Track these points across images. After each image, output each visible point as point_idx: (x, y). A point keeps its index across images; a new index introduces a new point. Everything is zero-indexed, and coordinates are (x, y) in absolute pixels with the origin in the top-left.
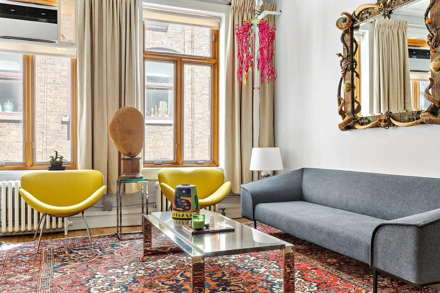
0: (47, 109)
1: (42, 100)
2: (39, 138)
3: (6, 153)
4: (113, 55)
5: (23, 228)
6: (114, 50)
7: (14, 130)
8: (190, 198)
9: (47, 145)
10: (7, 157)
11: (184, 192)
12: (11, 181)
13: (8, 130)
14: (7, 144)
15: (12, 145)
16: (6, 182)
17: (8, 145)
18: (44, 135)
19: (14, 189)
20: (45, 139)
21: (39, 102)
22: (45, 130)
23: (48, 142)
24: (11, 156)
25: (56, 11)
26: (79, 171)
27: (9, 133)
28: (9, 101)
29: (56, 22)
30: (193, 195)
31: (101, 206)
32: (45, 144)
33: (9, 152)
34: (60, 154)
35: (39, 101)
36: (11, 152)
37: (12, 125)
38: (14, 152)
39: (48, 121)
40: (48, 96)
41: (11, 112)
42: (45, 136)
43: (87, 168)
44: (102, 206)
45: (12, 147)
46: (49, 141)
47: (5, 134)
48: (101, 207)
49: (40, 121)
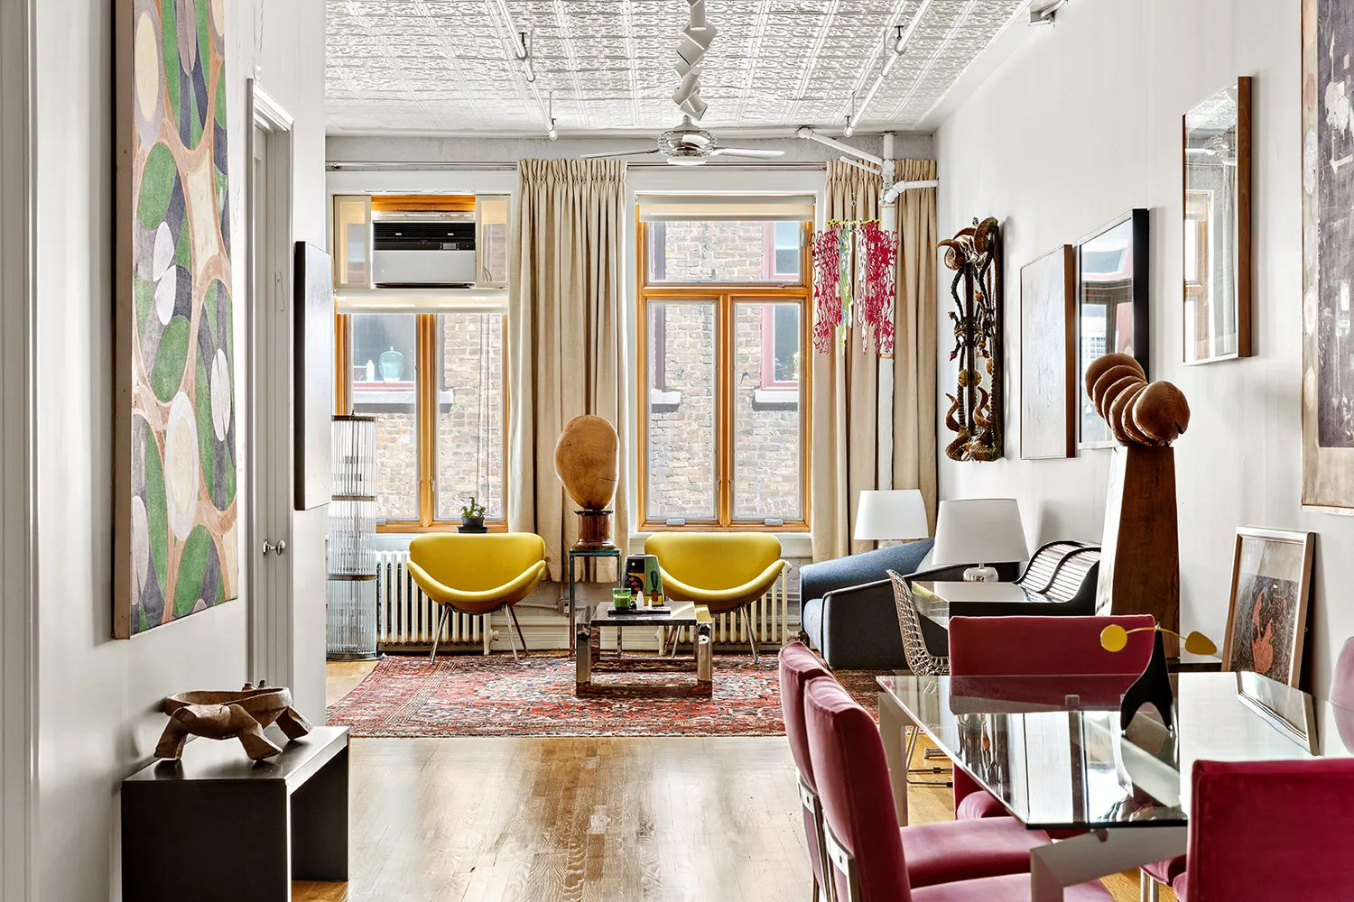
0: (488, 368)
1: (477, 343)
2: (469, 454)
3: (386, 495)
4: (573, 304)
5: (414, 638)
6: (576, 299)
7: (405, 432)
8: (642, 574)
9: (490, 473)
10: (389, 506)
11: (633, 564)
12: (395, 552)
13: (391, 433)
14: (389, 470)
15: (400, 474)
16: (389, 555)
17: (389, 475)
18: (481, 445)
19: (399, 566)
20: (482, 456)
21: (468, 351)
22: (483, 430)
23: (490, 465)
24: (398, 505)
25: (472, 226)
26: (511, 534)
27: (394, 440)
28: (392, 348)
29: (473, 247)
30: (648, 570)
31: (552, 606)
32: (482, 471)
33: (392, 494)
34: (481, 502)
35: (469, 348)
36: (397, 494)
37: (401, 418)
38: (405, 495)
39: (490, 404)
40: (491, 332)
41: (397, 380)
42: (483, 446)
43: (523, 529)
44: (556, 607)
45: (400, 480)
46: (494, 463)
47: (383, 444)
48: (554, 609)
49: (470, 406)
